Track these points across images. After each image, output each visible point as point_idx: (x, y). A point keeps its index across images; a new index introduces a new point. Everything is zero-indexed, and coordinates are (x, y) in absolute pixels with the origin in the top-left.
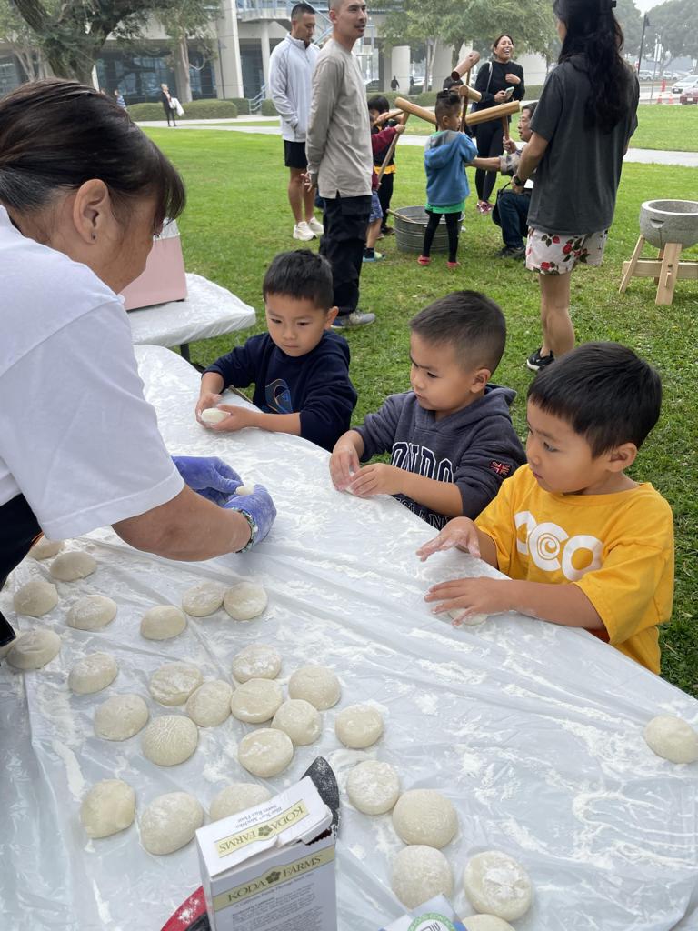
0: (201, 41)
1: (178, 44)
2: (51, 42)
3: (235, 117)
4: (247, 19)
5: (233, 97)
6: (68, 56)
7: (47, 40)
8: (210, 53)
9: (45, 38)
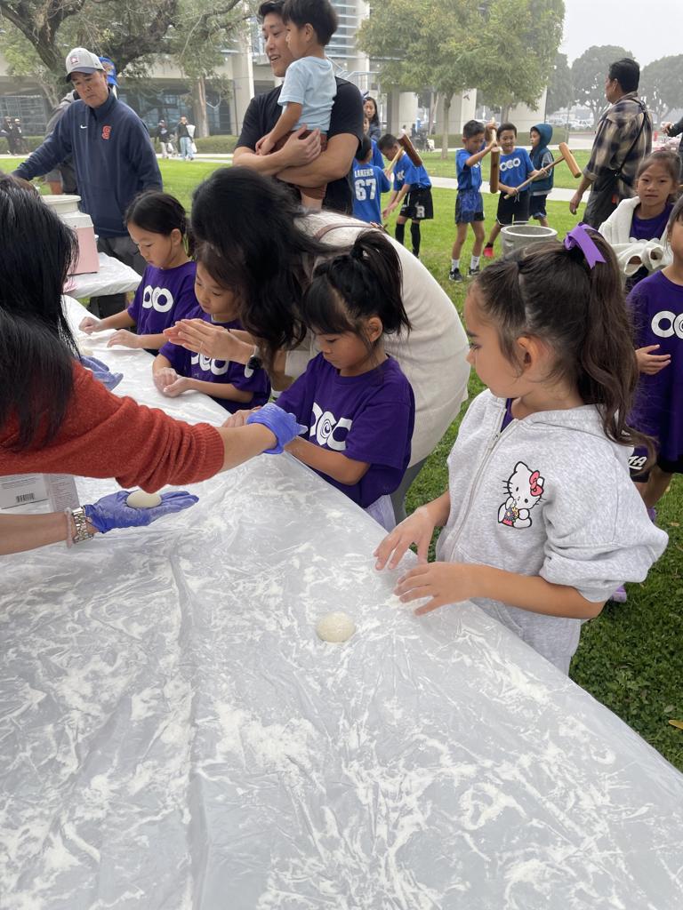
0: (217, 82)
1: (196, 83)
4: (262, 63)
8: (226, 93)
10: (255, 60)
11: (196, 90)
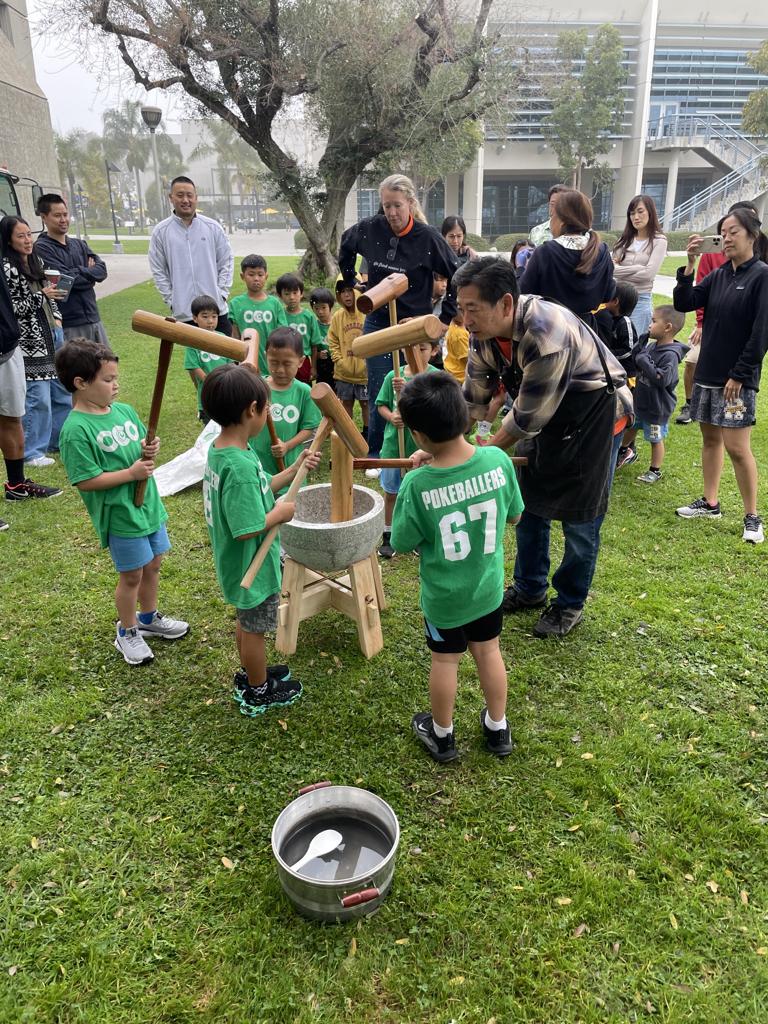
0: (597, 171)
1: (571, 174)
10: (649, 146)
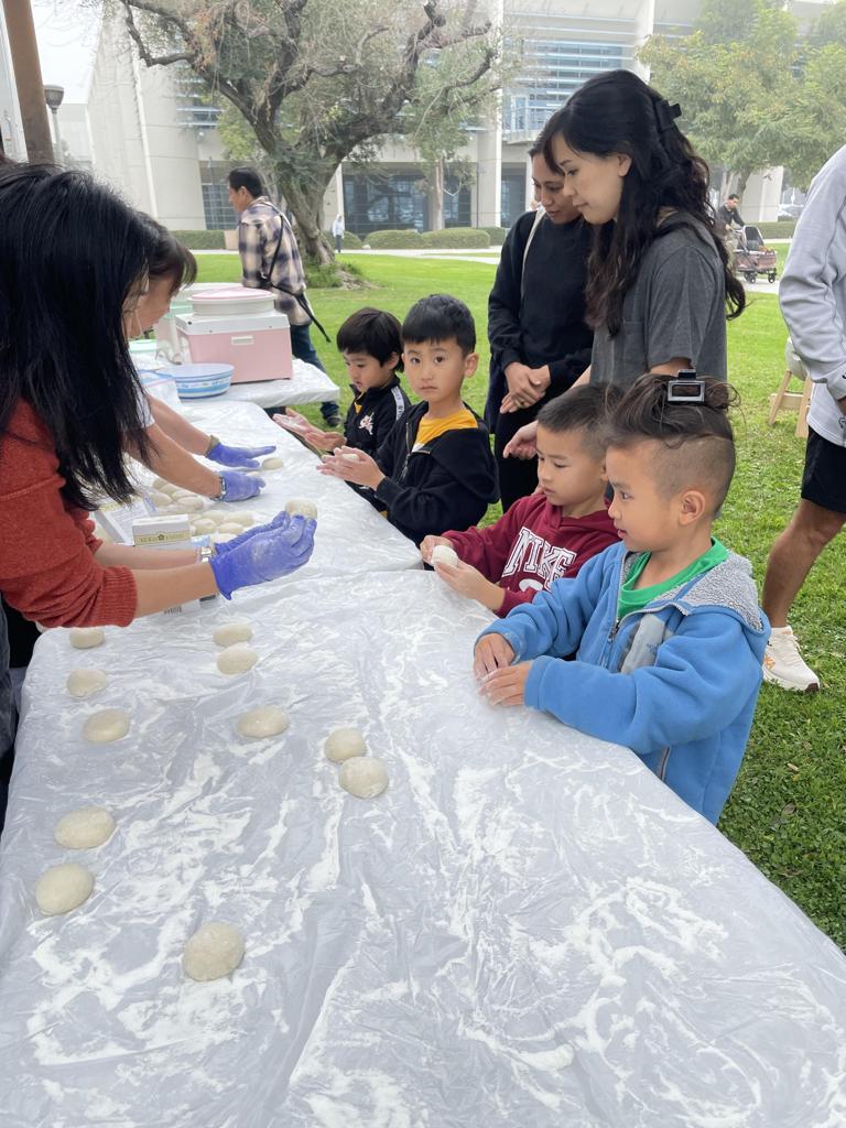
0: (458, 165)
1: (433, 167)
2: (282, 165)
3: (486, 247)
4: (514, 141)
5: (488, 225)
6: (298, 181)
7: (278, 164)
8: (468, 178)
9: (276, 162)
11: (433, 175)
